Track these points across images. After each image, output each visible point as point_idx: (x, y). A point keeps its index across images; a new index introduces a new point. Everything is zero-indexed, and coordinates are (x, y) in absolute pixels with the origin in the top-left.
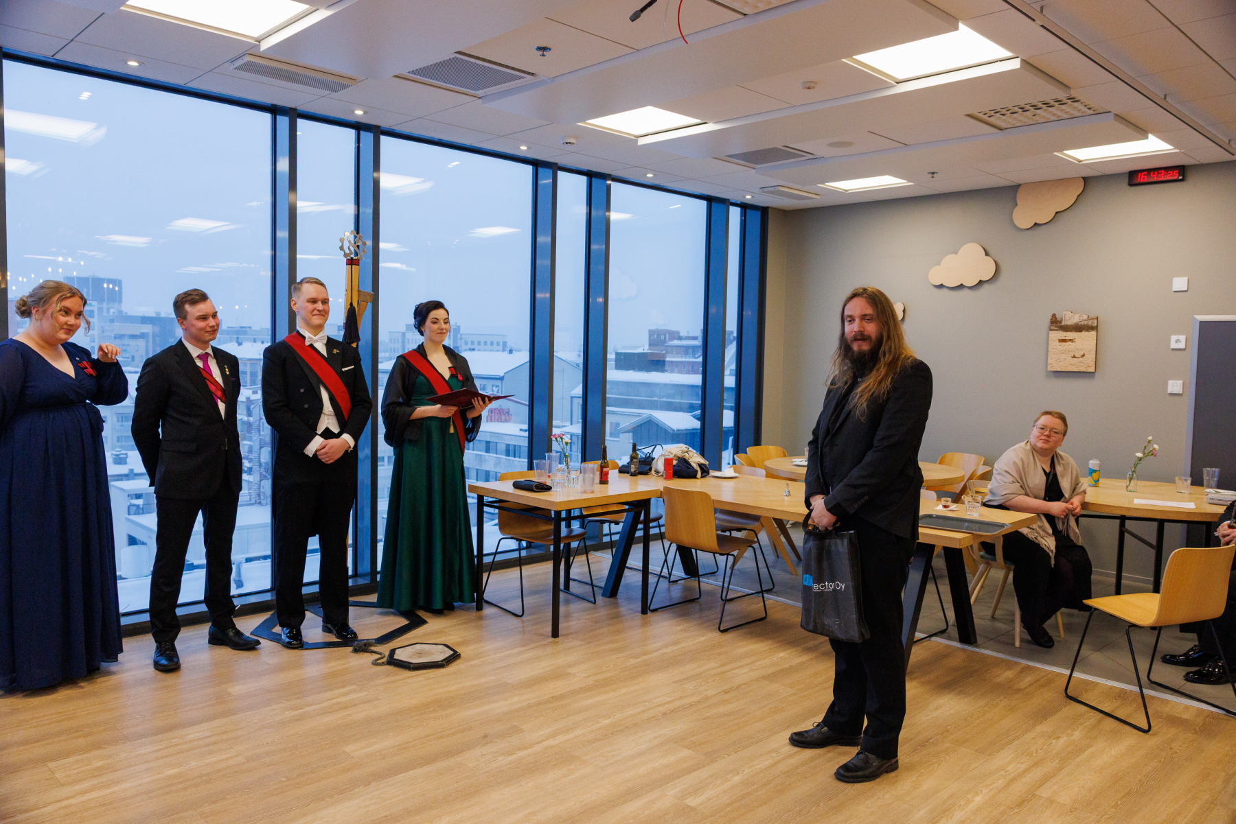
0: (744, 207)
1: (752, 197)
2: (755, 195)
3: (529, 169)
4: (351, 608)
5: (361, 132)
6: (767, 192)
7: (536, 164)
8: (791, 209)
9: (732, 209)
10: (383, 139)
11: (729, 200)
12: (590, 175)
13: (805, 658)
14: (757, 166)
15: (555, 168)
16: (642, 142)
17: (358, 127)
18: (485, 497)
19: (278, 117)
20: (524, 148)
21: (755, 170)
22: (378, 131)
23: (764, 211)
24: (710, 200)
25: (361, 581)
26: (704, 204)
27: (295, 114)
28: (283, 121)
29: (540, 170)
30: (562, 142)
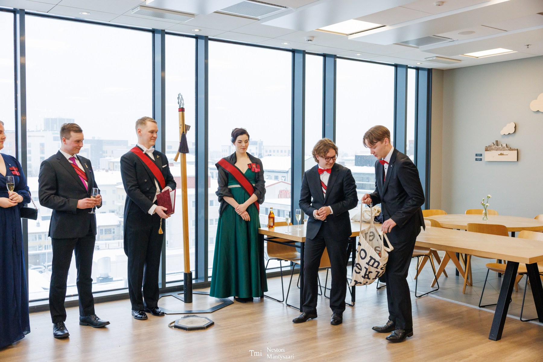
0: (418, 69)
1: (421, 63)
2: (421, 62)
3: (290, 54)
4: (193, 295)
5: (199, 40)
6: (428, 61)
7: (294, 51)
8: (445, 69)
9: (409, 70)
10: (210, 42)
11: (407, 66)
12: (325, 56)
13: (442, 327)
14: (420, 47)
15: (304, 53)
16: (351, 37)
17: (197, 37)
18: (265, 236)
19: (156, 35)
20: (286, 44)
21: (419, 49)
22: (207, 39)
23: (430, 71)
24: (396, 66)
25: (200, 281)
26: (393, 68)
27: (163, 33)
28: (158, 36)
29: (296, 54)
30: (306, 40)
